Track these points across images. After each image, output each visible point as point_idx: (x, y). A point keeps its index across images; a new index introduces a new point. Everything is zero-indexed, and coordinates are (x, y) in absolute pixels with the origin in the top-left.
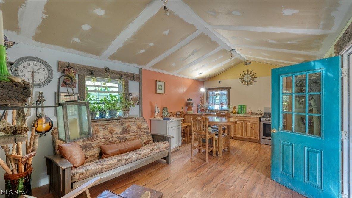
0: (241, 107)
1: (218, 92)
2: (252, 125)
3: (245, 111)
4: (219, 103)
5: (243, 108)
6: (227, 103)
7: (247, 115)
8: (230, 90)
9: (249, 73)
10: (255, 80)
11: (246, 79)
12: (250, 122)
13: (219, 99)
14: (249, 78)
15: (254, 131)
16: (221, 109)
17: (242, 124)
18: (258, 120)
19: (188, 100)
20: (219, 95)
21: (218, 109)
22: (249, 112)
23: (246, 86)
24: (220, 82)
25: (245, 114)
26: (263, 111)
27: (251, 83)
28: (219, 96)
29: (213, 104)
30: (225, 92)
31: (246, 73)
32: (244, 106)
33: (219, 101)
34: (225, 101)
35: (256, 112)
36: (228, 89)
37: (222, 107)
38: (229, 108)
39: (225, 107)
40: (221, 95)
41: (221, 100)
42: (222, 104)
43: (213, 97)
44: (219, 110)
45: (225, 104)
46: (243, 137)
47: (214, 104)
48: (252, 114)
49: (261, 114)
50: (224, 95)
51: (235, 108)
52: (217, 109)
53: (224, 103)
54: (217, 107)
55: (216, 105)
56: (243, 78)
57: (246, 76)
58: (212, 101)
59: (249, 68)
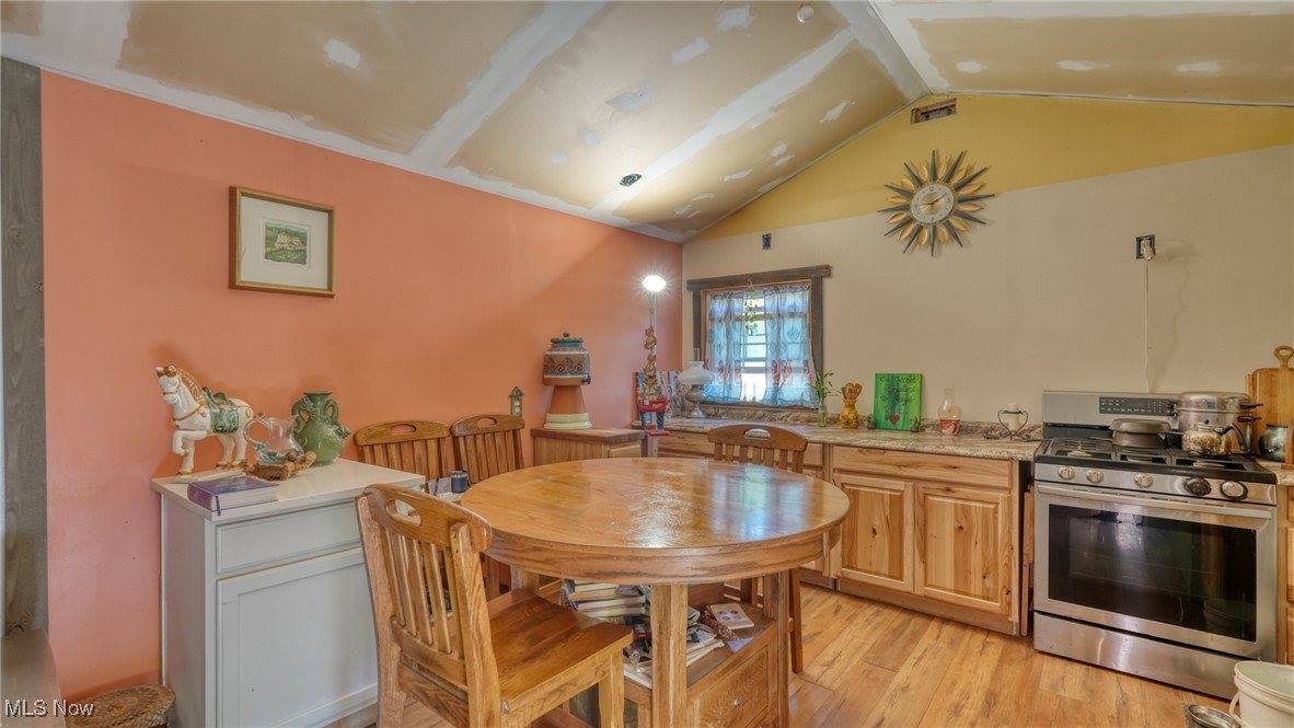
0: (895, 389)
1: (760, 302)
2: (966, 511)
3: (914, 412)
4: (762, 364)
5: (902, 395)
6: (806, 362)
7: (930, 443)
8: (827, 282)
9: (942, 173)
10: (981, 215)
11: (920, 212)
12: (948, 488)
13: (763, 339)
14: (945, 203)
15: (976, 557)
16: (774, 399)
17: (897, 502)
18: (1009, 479)
19: (556, 342)
20: (764, 317)
21: (759, 398)
22: (943, 423)
23: (921, 253)
24: (767, 241)
25: (918, 429)
26: (1036, 416)
27: (954, 235)
28: (761, 324)
29: (730, 369)
30: (797, 299)
31: (925, 175)
32: (910, 378)
33: (761, 351)
34: (795, 351)
35: (989, 418)
36: (814, 279)
37: (777, 389)
38: (820, 392)
39: (796, 387)
40: (776, 317)
41: (776, 346)
42: (778, 369)
43: (728, 333)
44: (760, 406)
45: (797, 370)
46: (904, 585)
47: (738, 370)
48: (960, 429)
49: (1023, 436)
50: (792, 315)
51: (852, 392)
52: (749, 398)
53: (794, 364)
54: (754, 387)
55: (746, 377)
56: (906, 208)
57: (921, 194)
58: (724, 352)
59: (942, 139)
